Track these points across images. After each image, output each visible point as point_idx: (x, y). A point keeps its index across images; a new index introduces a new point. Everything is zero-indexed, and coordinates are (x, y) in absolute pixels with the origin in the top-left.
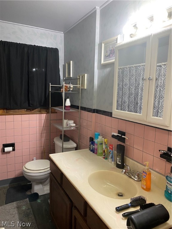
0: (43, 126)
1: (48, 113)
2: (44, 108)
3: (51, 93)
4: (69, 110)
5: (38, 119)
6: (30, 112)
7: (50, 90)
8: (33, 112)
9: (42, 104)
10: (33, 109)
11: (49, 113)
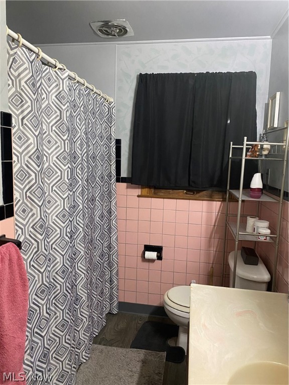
0: (213, 224)
1: (224, 200)
2: (218, 191)
3: (232, 161)
4: (259, 197)
5: (205, 210)
6: (191, 195)
7: (230, 156)
8: (197, 195)
9: (215, 183)
10: (198, 192)
11: (226, 201)
